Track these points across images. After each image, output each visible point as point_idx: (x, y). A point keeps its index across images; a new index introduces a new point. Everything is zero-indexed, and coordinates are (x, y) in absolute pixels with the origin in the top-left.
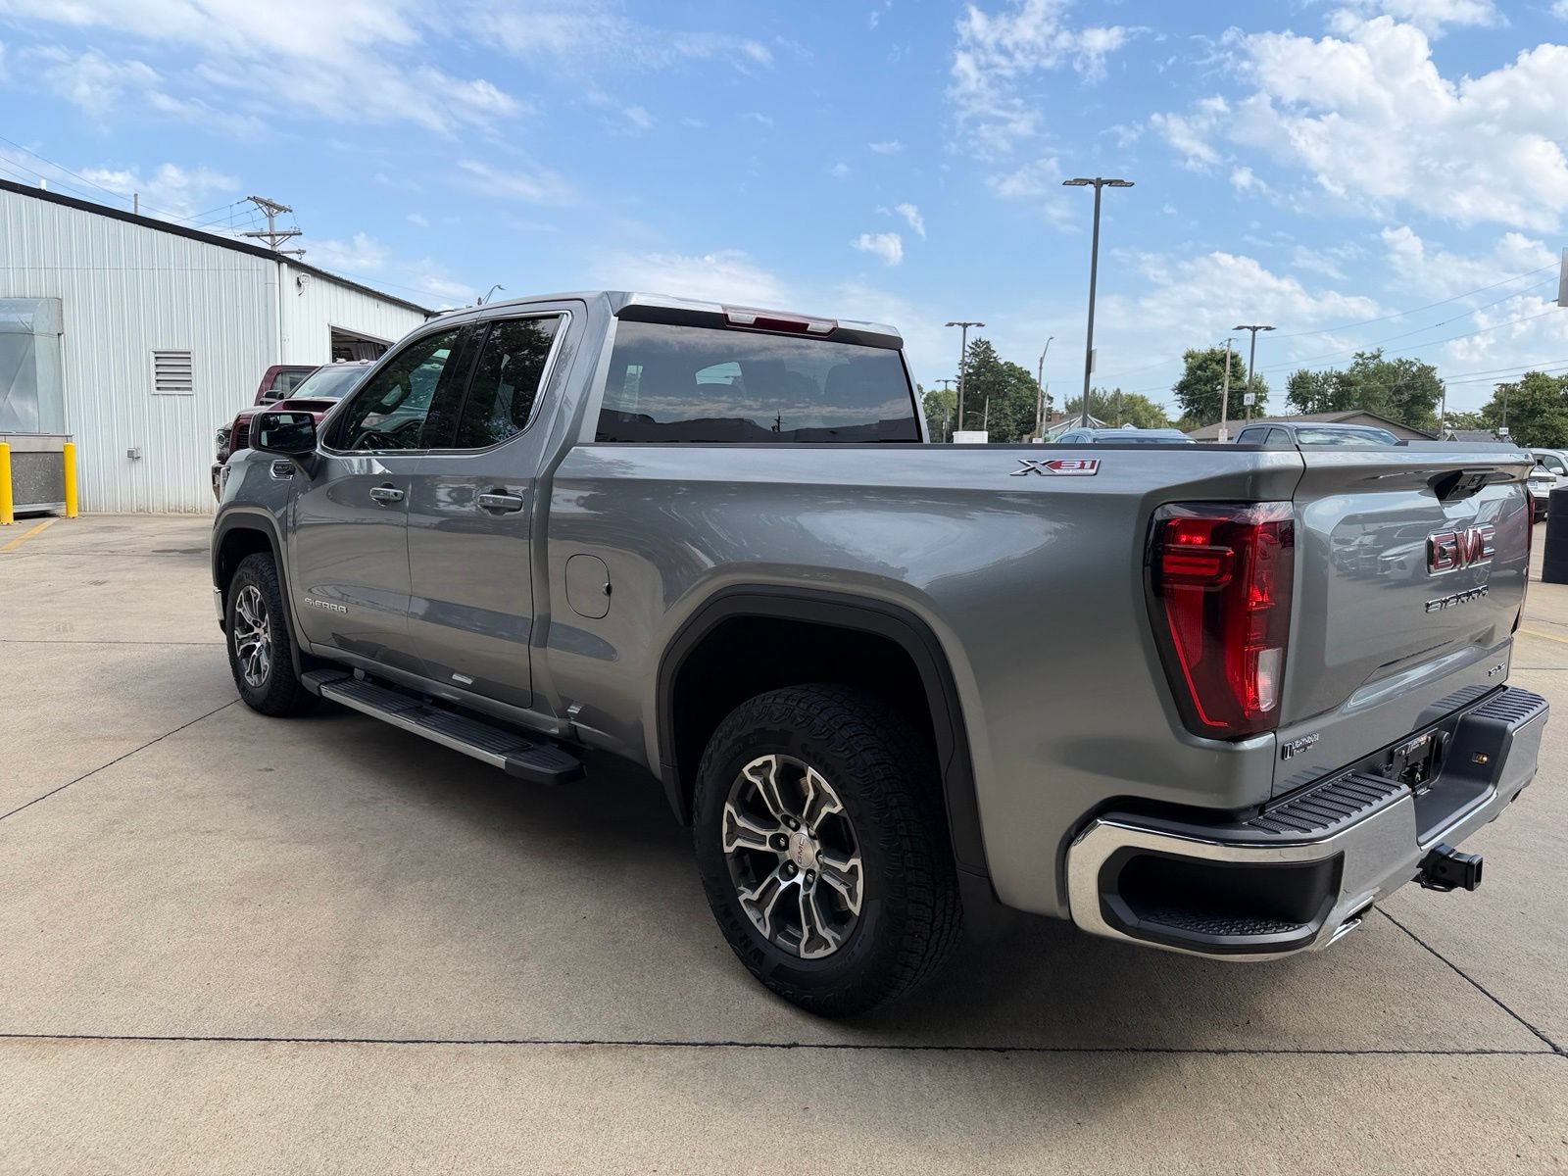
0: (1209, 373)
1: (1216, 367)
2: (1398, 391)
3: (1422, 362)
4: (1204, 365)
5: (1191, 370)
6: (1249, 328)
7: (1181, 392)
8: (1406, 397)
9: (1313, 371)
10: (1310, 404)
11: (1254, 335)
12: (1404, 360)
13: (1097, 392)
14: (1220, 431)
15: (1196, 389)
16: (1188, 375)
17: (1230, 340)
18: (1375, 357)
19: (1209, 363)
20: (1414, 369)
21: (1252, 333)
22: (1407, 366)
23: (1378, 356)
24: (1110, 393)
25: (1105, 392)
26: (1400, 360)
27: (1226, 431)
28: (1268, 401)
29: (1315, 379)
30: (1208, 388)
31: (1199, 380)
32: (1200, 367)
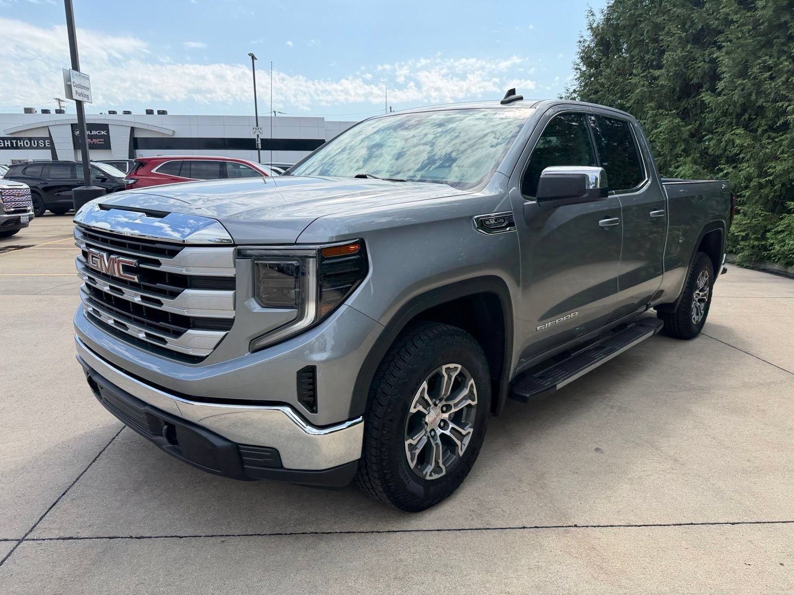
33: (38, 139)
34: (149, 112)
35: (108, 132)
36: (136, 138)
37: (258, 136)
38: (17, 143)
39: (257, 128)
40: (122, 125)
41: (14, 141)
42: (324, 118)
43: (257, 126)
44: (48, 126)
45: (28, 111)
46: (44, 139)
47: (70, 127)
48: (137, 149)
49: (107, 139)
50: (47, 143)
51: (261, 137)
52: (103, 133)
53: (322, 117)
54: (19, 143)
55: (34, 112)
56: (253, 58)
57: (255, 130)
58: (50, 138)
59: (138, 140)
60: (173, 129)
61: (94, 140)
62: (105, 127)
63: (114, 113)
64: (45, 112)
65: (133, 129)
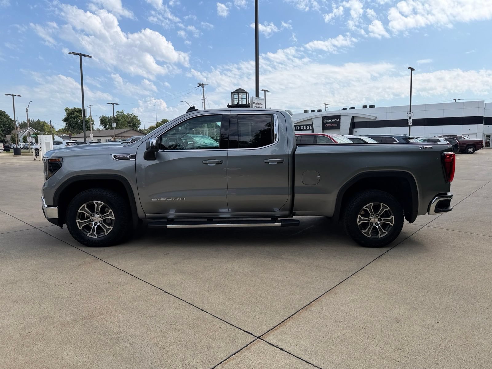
0: (75, 115)
1: (77, 114)
2: (129, 123)
3: (134, 114)
4: (73, 113)
5: (68, 115)
6: (111, 103)
7: (65, 121)
8: (131, 124)
9: (107, 116)
10: (107, 126)
11: (113, 106)
12: (129, 114)
13: (31, 120)
14: (91, 134)
15: (71, 120)
16: (67, 116)
17: (90, 106)
18: (122, 113)
19: (74, 112)
20: (132, 116)
21: (112, 105)
22: (130, 115)
23: (123, 112)
24: (36, 120)
25: (34, 120)
26: (128, 114)
27: (92, 134)
28: (94, 125)
29: (108, 118)
30: (75, 120)
31: (71, 118)
32: (71, 113)
33: (307, 125)
34: (365, 107)
35: (340, 120)
36: (355, 122)
37: (410, 118)
38: (298, 128)
39: (410, 113)
40: (347, 116)
41: (297, 127)
42: (484, 101)
43: (410, 111)
44: (312, 119)
45: (306, 111)
46: (309, 125)
47: (322, 118)
48: (355, 128)
49: (339, 123)
50: (310, 127)
51: (412, 118)
52: (337, 120)
53: (484, 100)
54: (299, 128)
55: (308, 112)
56: (412, 70)
57: (408, 114)
58: (312, 125)
59: (356, 123)
60: (376, 116)
61: (332, 125)
62: (339, 117)
63: (346, 109)
64: (313, 111)
65: (353, 117)
